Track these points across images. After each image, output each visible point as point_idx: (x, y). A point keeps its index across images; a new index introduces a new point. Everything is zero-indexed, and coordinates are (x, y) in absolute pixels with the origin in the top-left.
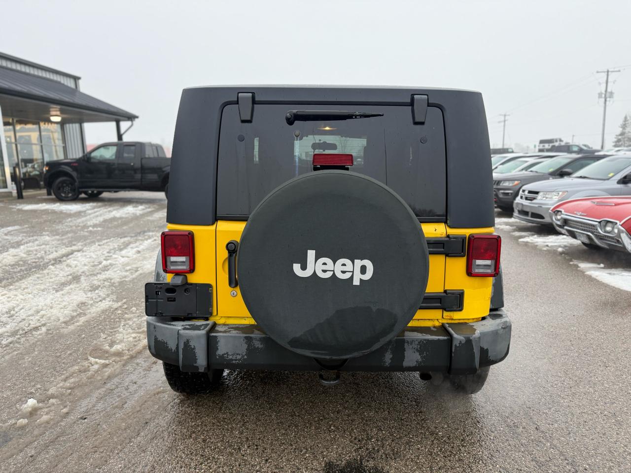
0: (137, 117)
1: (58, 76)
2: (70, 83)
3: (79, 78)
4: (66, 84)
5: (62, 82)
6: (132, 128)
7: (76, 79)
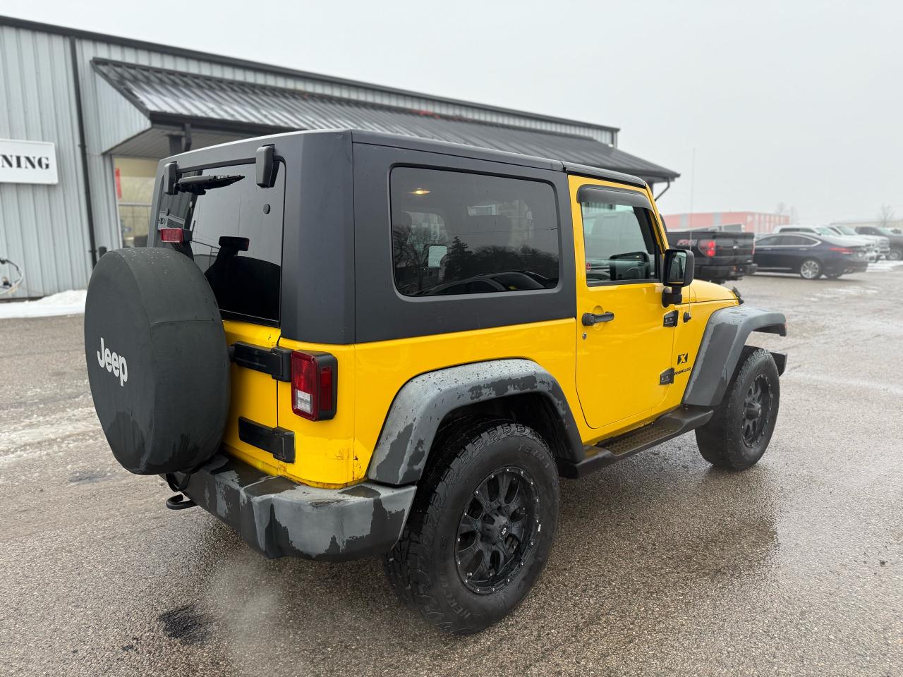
0: (678, 176)
1: (591, 131)
2: (604, 138)
3: (617, 130)
4: (599, 140)
5: (595, 138)
6: (669, 189)
7: (613, 131)
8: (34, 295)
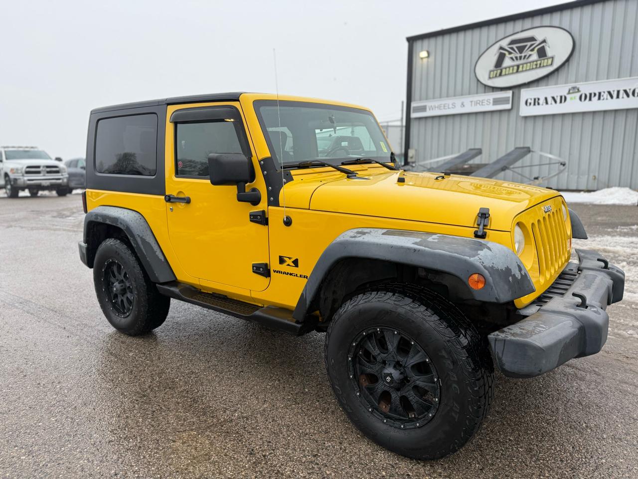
8: (590, 189)
